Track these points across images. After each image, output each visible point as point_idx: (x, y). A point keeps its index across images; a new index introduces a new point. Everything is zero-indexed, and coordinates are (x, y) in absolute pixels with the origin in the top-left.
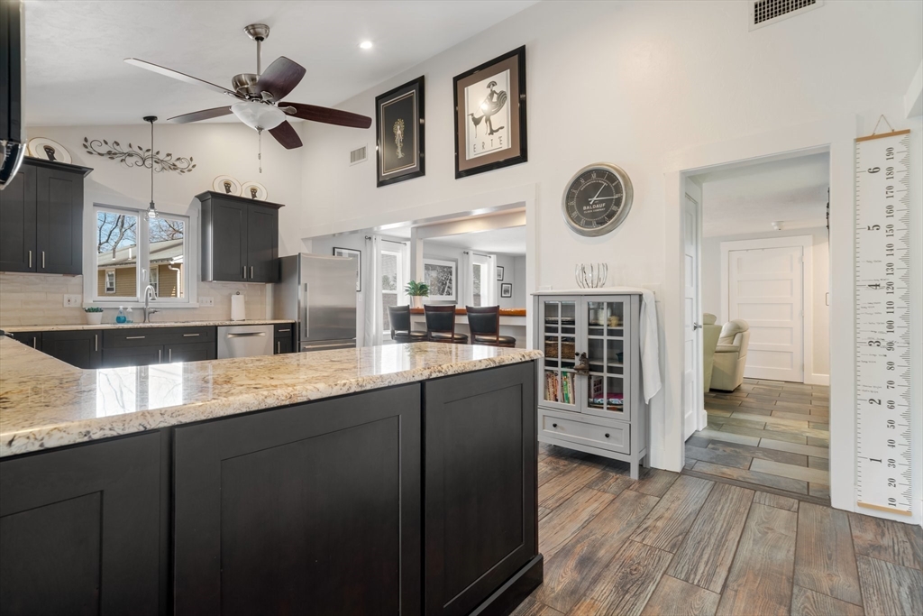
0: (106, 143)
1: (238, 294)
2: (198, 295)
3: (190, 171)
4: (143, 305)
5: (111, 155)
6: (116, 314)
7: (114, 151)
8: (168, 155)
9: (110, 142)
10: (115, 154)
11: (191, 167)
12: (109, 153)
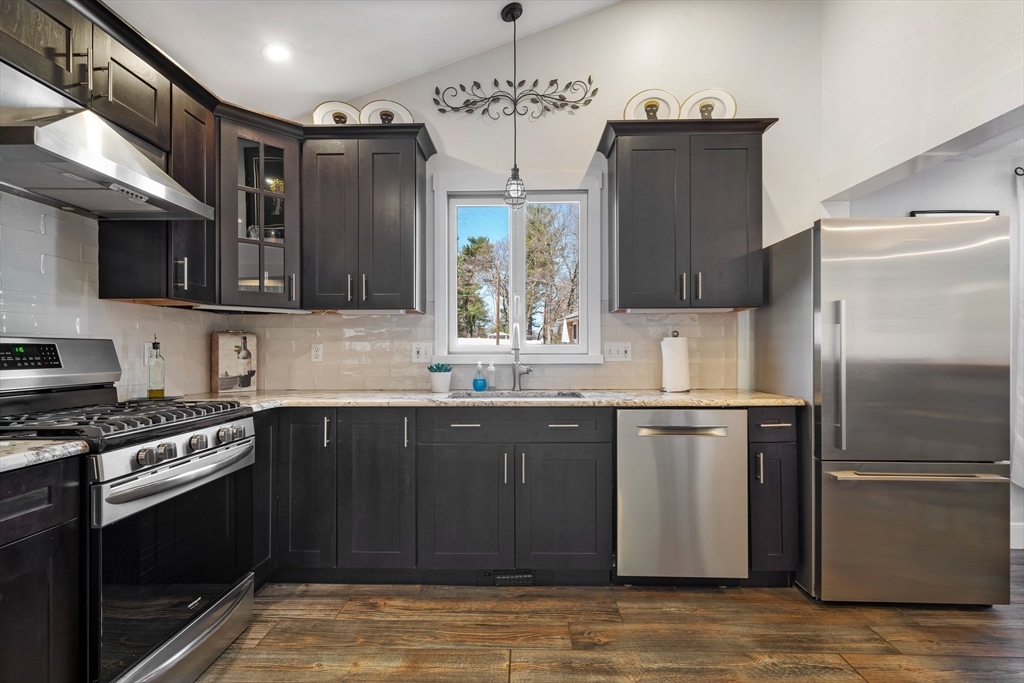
0: (463, 88)
1: (676, 334)
2: (603, 340)
3: (587, 102)
4: (510, 360)
5: (469, 106)
6: (471, 375)
7: (472, 98)
8: (553, 82)
9: (468, 86)
10: (475, 103)
11: (589, 94)
12: (467, 103)
